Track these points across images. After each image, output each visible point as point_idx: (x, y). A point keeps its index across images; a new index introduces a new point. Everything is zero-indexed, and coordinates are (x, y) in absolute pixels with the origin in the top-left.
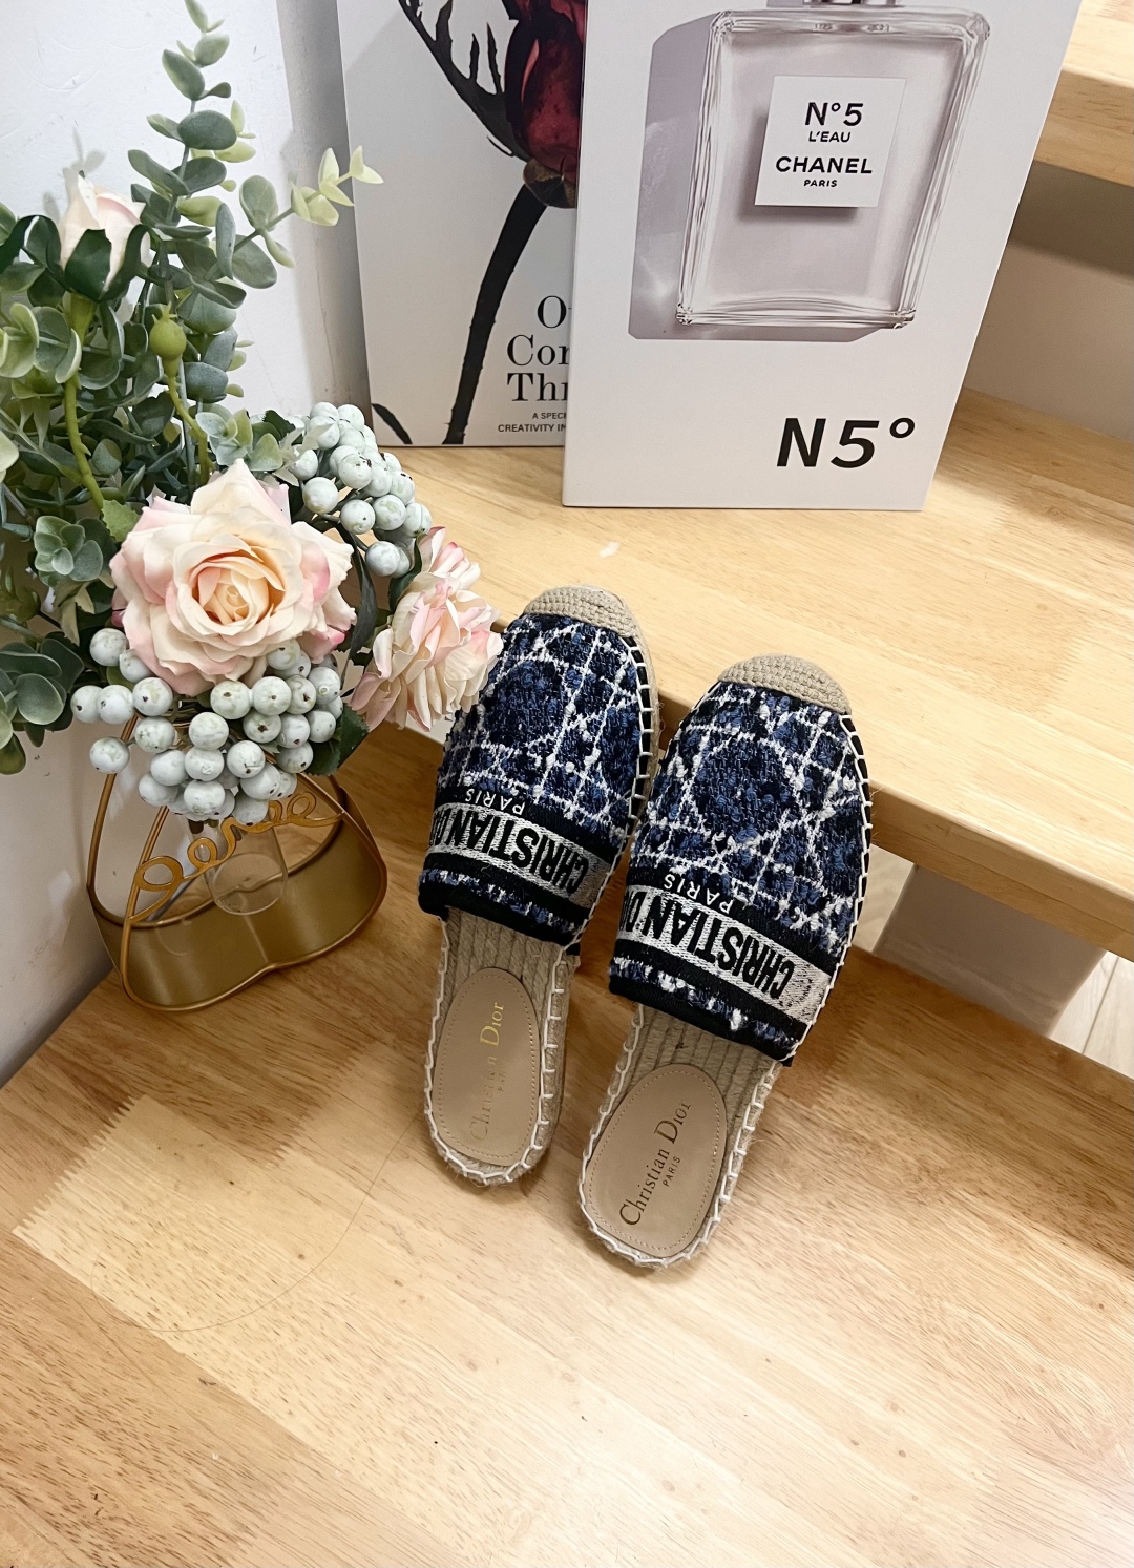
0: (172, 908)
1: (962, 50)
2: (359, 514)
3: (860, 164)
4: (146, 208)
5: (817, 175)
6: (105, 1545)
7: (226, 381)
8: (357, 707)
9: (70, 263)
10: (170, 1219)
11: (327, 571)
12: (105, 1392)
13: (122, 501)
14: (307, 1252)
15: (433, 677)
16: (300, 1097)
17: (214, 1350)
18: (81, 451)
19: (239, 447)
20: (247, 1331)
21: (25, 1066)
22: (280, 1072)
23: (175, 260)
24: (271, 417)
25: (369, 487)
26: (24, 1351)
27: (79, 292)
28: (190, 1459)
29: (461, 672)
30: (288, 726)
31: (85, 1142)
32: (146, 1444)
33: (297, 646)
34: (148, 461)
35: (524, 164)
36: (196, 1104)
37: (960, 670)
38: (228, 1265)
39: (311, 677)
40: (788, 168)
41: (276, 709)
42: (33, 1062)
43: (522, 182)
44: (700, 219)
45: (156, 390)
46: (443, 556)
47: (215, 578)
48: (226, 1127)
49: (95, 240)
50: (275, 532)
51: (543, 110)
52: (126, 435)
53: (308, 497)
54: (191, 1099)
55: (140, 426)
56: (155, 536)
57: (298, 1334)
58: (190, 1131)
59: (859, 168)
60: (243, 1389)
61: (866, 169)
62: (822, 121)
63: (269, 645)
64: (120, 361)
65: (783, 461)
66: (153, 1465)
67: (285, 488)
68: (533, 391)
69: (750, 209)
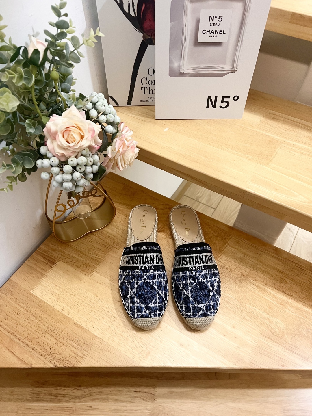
0: (66, 219)
1: (246, 2)
2: (102, 118)
3: (223, 31)
4: (49, 44)
5: (212, 34)
6: (53, 359)
7: (70, 88)
8: (104, 165)
9: (31, 57)
10: (67, 288)
11: (94, 131)
12: (52, 326)
13: (46, 116)
14: (98, 295)
15: (122, 158)
16: (96, 261)
17: (77, 317)
18: (36, 104)
19: (73, 102)
20: (85, 313)
21: (32, 255)
22: (92, 255)
23: (56, 58)
24: (81, 95)
25: (105, 112)
26: (33, 317)
27: (33, 65)
28: (72, 340)
29: (128, 157)
30: (87, 168)
31: (46, 272)
32: (62, 337)
33: (88, 149)
34: (52, 107)
35: (142, 34)
36: (72, 263)
37: (249, 156)
38: (80, 298)
39: (92, 157)
40: (205, 33)
41: (83, 164)
42: (34, 254)
43: (142, 39)
44: (184, 47)
45: (54, 90)
46: (124, 129)
47: (68, 132)
48: (79, 268)
49: (36, 51)
50: (81, 121)
51: (146, 20)
52: (48, 101)
53: (90, 114)
54: (71, 262)
55: (51, 99)
56: (53, 123)
57: (96, 313)
58: (71, 269)
59: (222, 32)
60: (84, 325)
61: (224, 32)
62: (213, 21)
63: (81, 149)
64: (44, 82)
65: (207, 107)
66: (63, 342)
67: (84, 112)
68: (147, 91)
69: (197, 44)
